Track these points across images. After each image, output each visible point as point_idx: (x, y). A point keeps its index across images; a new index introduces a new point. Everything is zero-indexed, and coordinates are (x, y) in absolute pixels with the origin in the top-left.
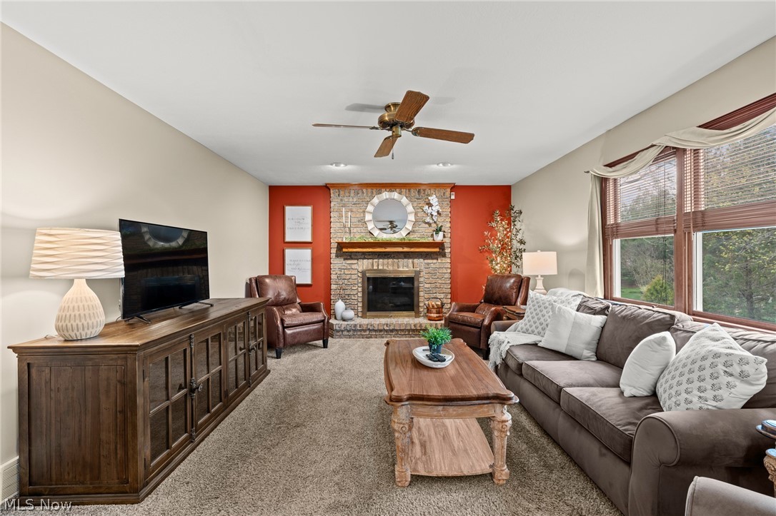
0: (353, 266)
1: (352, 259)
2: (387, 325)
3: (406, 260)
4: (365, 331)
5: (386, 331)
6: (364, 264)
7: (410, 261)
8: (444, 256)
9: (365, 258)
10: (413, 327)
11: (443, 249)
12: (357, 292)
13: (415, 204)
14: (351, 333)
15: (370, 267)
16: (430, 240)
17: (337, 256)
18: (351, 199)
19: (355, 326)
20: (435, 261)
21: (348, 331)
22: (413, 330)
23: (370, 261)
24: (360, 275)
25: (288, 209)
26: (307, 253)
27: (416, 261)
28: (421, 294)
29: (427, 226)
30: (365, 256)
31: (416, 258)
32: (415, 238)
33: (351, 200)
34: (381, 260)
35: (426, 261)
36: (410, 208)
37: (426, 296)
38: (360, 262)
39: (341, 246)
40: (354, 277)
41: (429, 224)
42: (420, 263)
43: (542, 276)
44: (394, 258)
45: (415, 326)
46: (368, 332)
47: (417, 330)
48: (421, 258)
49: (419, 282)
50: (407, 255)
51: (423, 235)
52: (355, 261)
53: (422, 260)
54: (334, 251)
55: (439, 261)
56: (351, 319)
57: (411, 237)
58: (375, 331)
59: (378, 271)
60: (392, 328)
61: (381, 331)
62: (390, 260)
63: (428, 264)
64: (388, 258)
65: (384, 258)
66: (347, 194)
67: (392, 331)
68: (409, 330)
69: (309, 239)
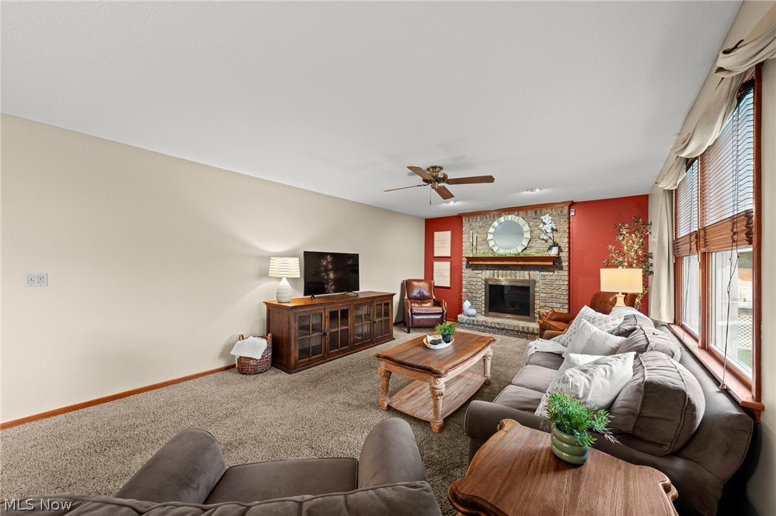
0: (479, 276)
1: (478, 269)
2: (498, 324)
3: (522, 272)
4: (481, 326)
5: (498, 329)
6: (487, 274)
7: (527, 272)
8: (561, 268)
9: (487, 269)
10: (521, 329)
11: (561, 263)
12: (481, 296)
13: (532, 224)
14: (470, 326)
15: (491, 276)
16: (546, 254)
17: (467, 267)
18: (477, 223)
19: (473, 321)
20: (551, 273)
21: (469, 324)
22: (521, 332)
23: (492, 271)
24: (483, 282)
25: (436, 234)
26: (447, 265)
27: (532, 272)
28: (537, 302)
29: (543, 242)
30: (487, 267)
31: (532, 270)
32: (531, 252)
33: (477, 224)
34: (500, 271)
35: (542, 273)
36: (526, 228)
37: (542, 304)
38: (484, 272)
39: (469, 259)
40: (479, 284)
41: (546, 241)
42: (536, 275)
43: (623, 294)
44: (512, 270)
45: (523, 328)
46: (483, 328)
47: (525, 332)
48: (537, 270)
49: (535, 292)
50: (524, 268)
51: (538, 250)
52: (480, 272)
53: (538, 272)
54: (464, 263)
55: (556, 273)
56: (474, 316)
57: (527, 252)
58: (489, 327)
60: (502, 327)
61: (493, 328)
62: (508, 272)
63: (544, 276)
64: (507, 270)
65: (503, 270)
66: (475, 220)
67: (503, 329)
68: (518, 331)
69: (448, 254)
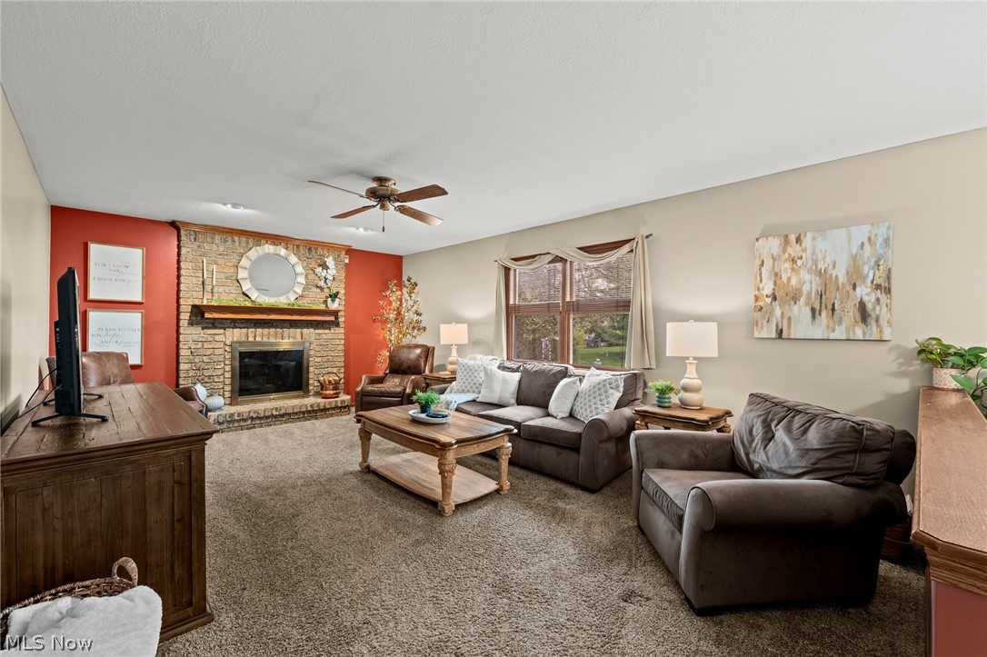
0: (217, 338)
1: (215, 328)
2: (276, 409)
3: (292, 330)
4: (245, 420)
5: (275, 417)
6: (236, 335)
7: (298, 330)
8: (337, 325)
9: (236, 327)
10: (309, 408)
11: (337, 318)
12: (224, 372)
13: (306, 264)
14: (224, 426)
15: (244, 339)
16: (322, 307)
17: (191, 323)
18: (216, 246)
19: (232, 415)
20: (327, 331)
21: (220, 424)
22: (309, 412)
23: (244, 330)
24: (227, 349)
25: (95, 250)
26: (135, 319)
27: (305, 331)
28: (311, 369)
29: (318, 290)
30: (235, 324)
31: (305, 327)
32: (305, 304)
33: (215, 248)
34: (259, 330)
35: (317, 331)
36: (300, 269)
37: (317, 371)
38: (229, 332)
39: (198, 312)
40: (217, 352)
41: (322, 289)
42: (310, 333)
44: (276, 327)
45: (312, 406)
46: (249, 422)
47: (313, 411)
48: (312, 327)
49: (309, 356)
50: (294, 324)
51: (315, 301)
52: (221, 331)
53: (312, 330)
54: (185, 316)
55: (332, 331)
56: (219, 408)
57: (300, 302)
58: (260, 418)
59: (255, 343)
60: (282, 412)
61: (267, 417)
62: (272, 330)
63: (319, 334)
64: (269, 327)
65: (263, 328)
66: (209, 240)
67: (282, 416)
68: (304, 413)
69: (137, 296)
